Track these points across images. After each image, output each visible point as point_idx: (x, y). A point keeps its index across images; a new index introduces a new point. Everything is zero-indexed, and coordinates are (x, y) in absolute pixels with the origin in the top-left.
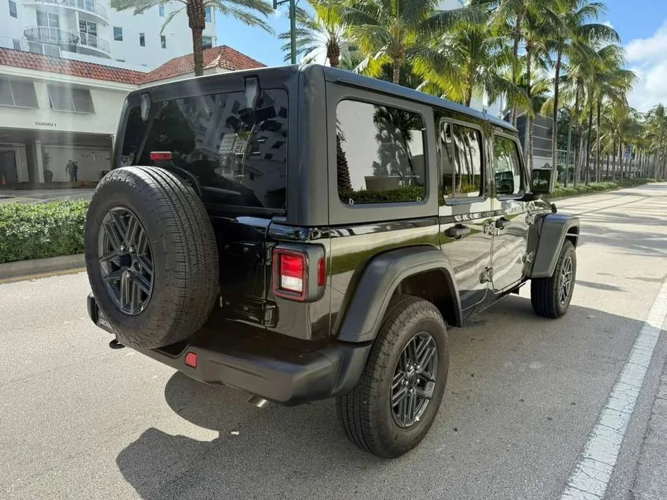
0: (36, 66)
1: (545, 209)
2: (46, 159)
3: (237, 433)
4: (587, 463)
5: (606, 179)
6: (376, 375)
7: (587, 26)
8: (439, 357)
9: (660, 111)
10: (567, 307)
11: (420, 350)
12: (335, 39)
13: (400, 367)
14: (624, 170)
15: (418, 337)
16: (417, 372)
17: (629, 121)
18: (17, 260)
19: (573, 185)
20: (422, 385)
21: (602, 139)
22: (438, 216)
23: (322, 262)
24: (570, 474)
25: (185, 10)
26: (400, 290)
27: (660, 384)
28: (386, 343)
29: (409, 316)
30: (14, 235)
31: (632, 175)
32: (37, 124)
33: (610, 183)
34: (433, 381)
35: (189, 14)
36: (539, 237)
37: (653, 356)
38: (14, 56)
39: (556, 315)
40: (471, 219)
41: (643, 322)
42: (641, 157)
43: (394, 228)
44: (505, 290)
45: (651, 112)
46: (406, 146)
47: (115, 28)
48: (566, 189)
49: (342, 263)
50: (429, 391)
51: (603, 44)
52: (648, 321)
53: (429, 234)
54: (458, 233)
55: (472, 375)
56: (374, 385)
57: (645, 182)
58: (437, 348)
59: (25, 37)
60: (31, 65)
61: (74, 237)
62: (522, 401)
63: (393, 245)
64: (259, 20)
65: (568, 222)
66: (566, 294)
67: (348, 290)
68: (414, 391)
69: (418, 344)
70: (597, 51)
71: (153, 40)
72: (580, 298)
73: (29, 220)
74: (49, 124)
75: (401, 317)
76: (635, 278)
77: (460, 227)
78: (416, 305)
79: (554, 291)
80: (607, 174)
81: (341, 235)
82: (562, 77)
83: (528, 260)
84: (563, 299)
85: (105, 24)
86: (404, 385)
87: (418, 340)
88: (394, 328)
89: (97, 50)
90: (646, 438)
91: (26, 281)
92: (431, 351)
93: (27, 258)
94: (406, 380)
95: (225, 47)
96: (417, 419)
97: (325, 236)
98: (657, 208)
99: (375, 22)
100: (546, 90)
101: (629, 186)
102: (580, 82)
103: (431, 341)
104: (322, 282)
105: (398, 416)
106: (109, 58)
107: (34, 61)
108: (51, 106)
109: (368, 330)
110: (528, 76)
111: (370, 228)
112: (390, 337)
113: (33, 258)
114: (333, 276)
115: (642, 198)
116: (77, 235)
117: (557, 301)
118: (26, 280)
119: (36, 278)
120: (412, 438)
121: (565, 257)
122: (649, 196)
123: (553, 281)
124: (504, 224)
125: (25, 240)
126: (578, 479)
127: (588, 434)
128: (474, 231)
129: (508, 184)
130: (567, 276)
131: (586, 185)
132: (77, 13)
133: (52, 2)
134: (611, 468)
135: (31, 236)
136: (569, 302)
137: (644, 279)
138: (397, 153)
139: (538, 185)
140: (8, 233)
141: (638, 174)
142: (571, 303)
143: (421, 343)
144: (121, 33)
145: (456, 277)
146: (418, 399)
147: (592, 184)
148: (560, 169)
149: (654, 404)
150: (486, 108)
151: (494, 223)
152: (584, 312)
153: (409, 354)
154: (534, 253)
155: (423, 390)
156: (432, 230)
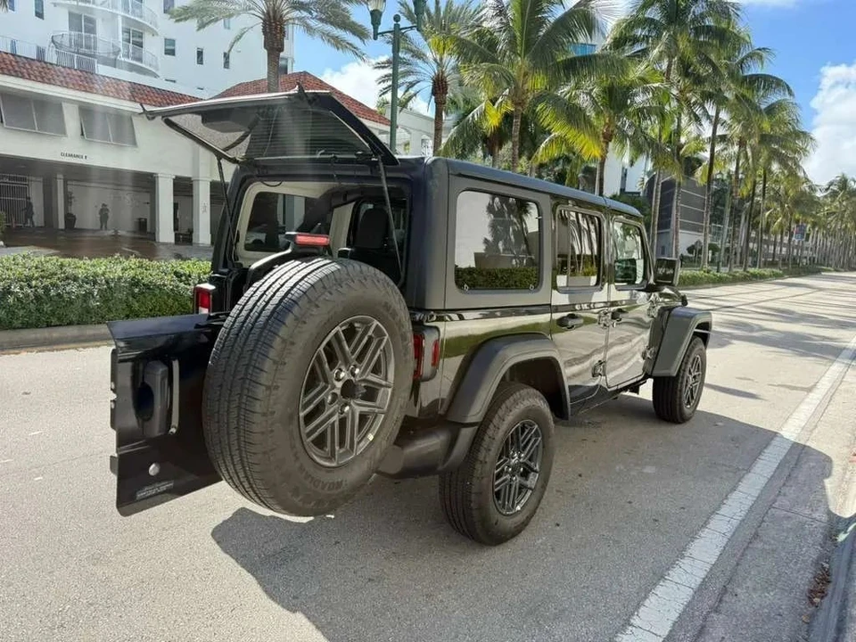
0: (67, 83)
1: (674, 300)
2: (68, 199)
3: (333, 517)
4: (686, 561)
5: (773, 264)
6: (481, 456)
7: (753, 75)
8: (544, 447)
9: (844, 183)
10: (693, 412)
11: (524, 439)
12: (443, 72)
13: (504, 453)
14: (795, 254)
15: (524, 424)
16: (521, 460)
17: (803, 193)
18: (60, 325)
19: (728, 269)
20: (525, 475)
21: (769, 215)
22: (550, 305)
23: (436, 345)
24: (668, 569)
25: (260, 27)
26: (508, 378)
27: (778, 495)
28: (491, 426)
29: (516, 402)
30: (59, 295)
31: (805, 260)
32: (62, 154)
33: (774, 270)
34: (536, 472)
35: (265, 32)
36: (664, 332)
37: (778, 468)
38: (41, 69)
39: (680, 420)
40: (591, 309)
41: (776, 433)
42: (817, 238)
43: (504, 315)
44: (619, 387)
45: (831, 184)
46: (522, 221)
47: (166, 39)
48: (719, 274)
49: (454, 346)
50: (533, 480)
51: (773, 98)
52: (781, 433)
53: (540, 321)
54: (570, 322)
55: (580, 475)
56: (478, 466)
57: (818, 272)
58: (543, 439)
59: (52, 44)
60: (61, 82)
61: (127, 301)
62: (630, 502)
63: (503, 331)
64: (351, 45)
65: (698, 317)
66: (692, 397)
67: (458, 373)
68: (517, 479)
69: (523, 432)
70: (763, 107)
71: (214, 58)
72: (709, 402)
73: (75, 279)
74: (78, 156)
75: (508, 403)
76: (779, 385)
77: (572, 317)
78: (524, 392)
79: (678, 393)
80: (774, 258)
81: (452, 320)
82: (719, 136)
83: (648, 355)
84: (689, 403)
85: (154, 34)
86: (507, 472)
87: (523, 428)
88: (501, 412)
89: (143, 65)
90: (751, 542)
91: (71, 351)
92: (536, 441)
93: (70, 324)
94: (509, 467)
95: (305, 74)
96: (518, 508)
97: (440, 319)
98: (831, 305)
99: (494, 60)
100: (703, 149)
101: (798, 275)
102: (742, 144)
103: (537, 430)
104: (435, 363)
105: (500, 502)
106: (156, 76)
107: (65, 77)
108: (82, 134)
109: (476, 413)
110: (678, 132)
111: (476, 314)
112: (496, 421)
113: (78, 324)
114: (445, 360)
115: (809, 290)
116: (131, 299)
117: (680, 405)
118: (73, 348)
119: (84, 348)
120: (513, 526)
121: (693, 355)
122: (820, 289)
123: (677, 381)
124: (621, 316)
125: (71, 302)
126: (675, 574)
127: (692, 536)
128: (588, 321)
129: (630, 272)
130: (694, 377)
131: (745, 270)
132: (120, 19)
133: (89, 2)
134: (709, 566)
135: (77, 297)
136: (696, 406)
137: (789, 387)
138: (511, 229)
139: (665, 274)
140: (52, 293)
141: (812, 260)
142: (698, 409)
143: (527, 431)
144: (174, 45)
145: (567, 372)
146: (520, 488)
147: (752, 270)
148: (713, 248)
149: (767, 513)
150: (626, 167)
151: (609, 315)
152: (713, 419)
153: (513, 441)
154: (657, 348)
155: (527, 479)
156: (543, 318)
